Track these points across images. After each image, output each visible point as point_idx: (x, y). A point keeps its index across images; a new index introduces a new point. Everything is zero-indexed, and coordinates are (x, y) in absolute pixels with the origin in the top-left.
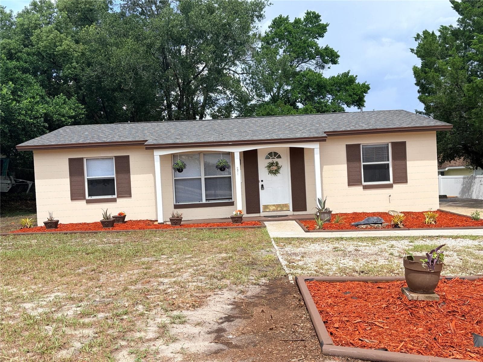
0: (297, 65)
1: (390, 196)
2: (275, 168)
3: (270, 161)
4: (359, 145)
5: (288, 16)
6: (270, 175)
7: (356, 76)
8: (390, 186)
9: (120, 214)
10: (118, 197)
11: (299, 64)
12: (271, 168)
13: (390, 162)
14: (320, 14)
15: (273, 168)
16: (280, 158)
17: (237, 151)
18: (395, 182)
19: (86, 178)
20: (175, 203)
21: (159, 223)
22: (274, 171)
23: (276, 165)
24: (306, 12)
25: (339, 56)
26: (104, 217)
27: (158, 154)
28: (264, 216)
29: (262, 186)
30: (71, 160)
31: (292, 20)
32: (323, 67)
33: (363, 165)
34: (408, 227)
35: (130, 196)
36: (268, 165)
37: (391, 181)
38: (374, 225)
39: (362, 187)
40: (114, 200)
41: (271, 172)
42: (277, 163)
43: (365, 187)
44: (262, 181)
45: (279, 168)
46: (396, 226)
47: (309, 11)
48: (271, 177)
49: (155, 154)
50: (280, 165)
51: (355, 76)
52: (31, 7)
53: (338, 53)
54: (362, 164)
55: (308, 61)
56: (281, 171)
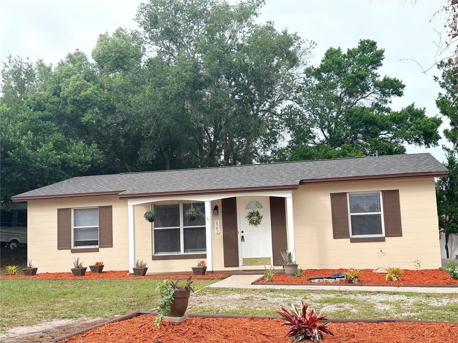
0: (356, 101)
1: (381, 251)
2: (255, 218)
3: (251, 211)
4: (345, 194)
5: (339, 48)
6: (251, 225)
7: (425, 108)
8: (382, 240)
9: (97, 264)
10: (100, 247)
11: (357, 100)
12: (251, 218)
13: (382, 213)
14: (375, 41)
15: (253, 219)
16: (262, 207)
17: (208, 201)
18: (387, 236)
19: (73, 227)
20: (154, 254)
21: (130, 274)
22: (254, 222)
23: (257, 215)
24: (359, 41)
25: (403, 86)
26: (75, 266)
27: (131, 203)
28: (243, 270)
29: (243, 237)
30: (59, 210)
31: (344, 52)
32: (386, 102)
33: (352, 216)
34: (361, 283)
35: (112, 247)
36: (248, 215)
37: (384, 235)
38: (328, 279)
39: (349, 240)
40: (97, 250)
41: (251, 222)
42: (258, 214)
43: (353, 241)
44: (242, 232)
45: (260, 218)
46: (350, 282)
47: (362, 40)
48: (252, 227)
49: (129, 204)
50: (261, 214)
51: (422, 109)
52: (67, 59)
53: (403, 83)
54: (350, 214)
55: (367, 96)
56: (262, 221)
